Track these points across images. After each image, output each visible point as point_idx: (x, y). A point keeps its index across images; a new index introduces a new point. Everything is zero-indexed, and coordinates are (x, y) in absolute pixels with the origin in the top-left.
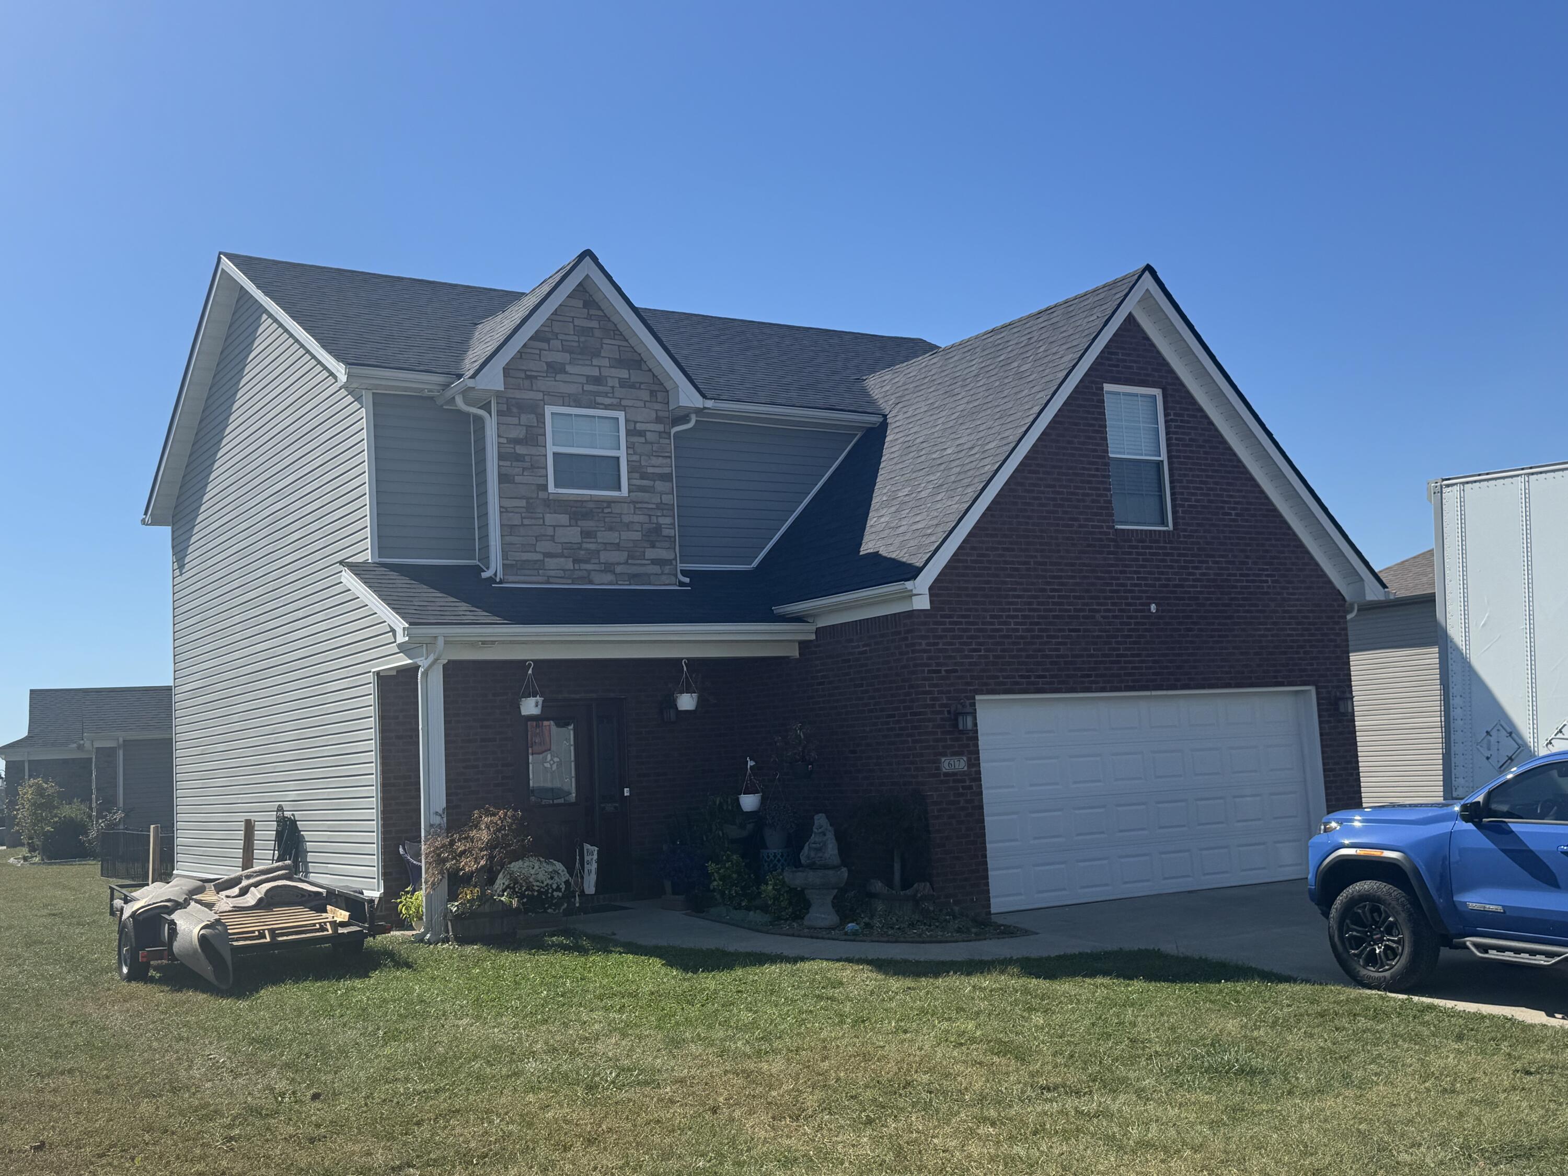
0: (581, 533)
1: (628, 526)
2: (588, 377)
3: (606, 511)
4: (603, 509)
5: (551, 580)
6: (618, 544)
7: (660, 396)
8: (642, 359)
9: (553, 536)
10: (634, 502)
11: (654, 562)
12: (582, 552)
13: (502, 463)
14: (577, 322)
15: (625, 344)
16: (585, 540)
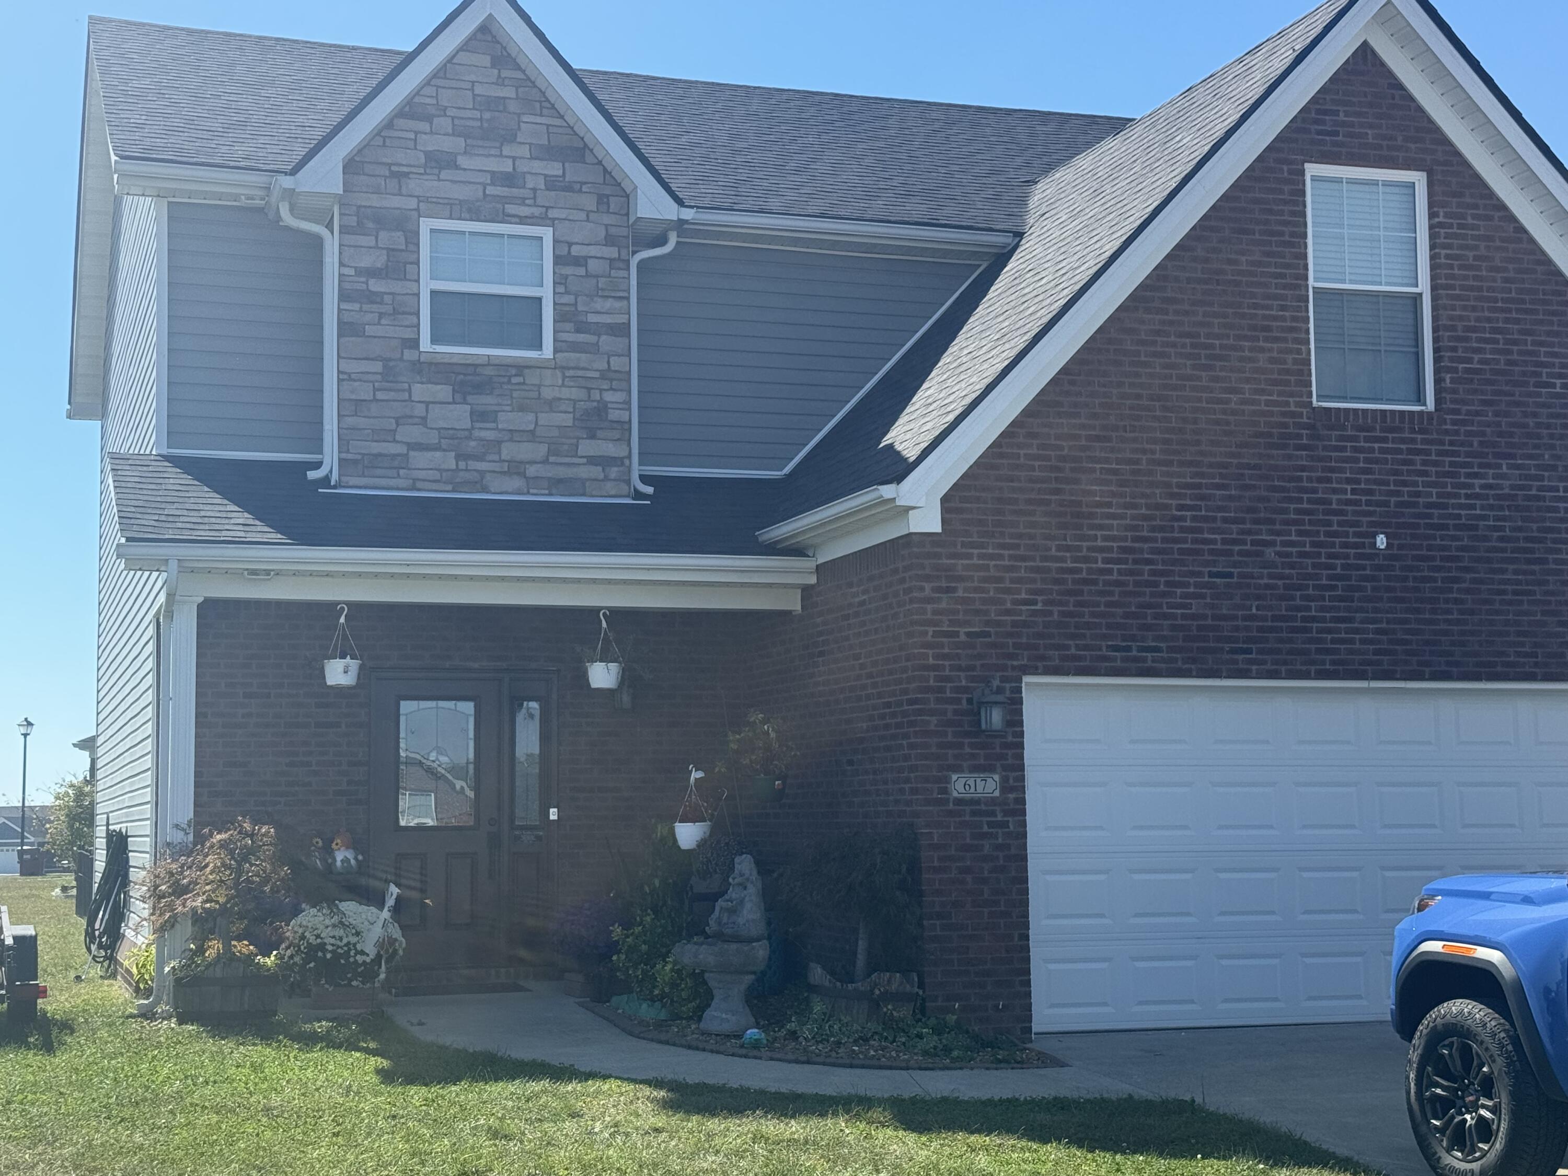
0: (472, 413)
1: (552, 405)
2: (493, 173)
3: (515, 380)
4: (510, 377)
5: (419, 485)
6: (532, 432)
7: (614, 203)
8: (586, 145)
9: (424, 419)
10: (563, 368)
11: (592, 461)
12: (473, 444)
13: (344, 306)
14: (478, 90)
15: (558, 122)
16: (478, 425)
